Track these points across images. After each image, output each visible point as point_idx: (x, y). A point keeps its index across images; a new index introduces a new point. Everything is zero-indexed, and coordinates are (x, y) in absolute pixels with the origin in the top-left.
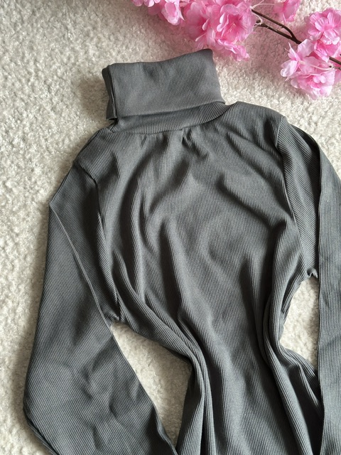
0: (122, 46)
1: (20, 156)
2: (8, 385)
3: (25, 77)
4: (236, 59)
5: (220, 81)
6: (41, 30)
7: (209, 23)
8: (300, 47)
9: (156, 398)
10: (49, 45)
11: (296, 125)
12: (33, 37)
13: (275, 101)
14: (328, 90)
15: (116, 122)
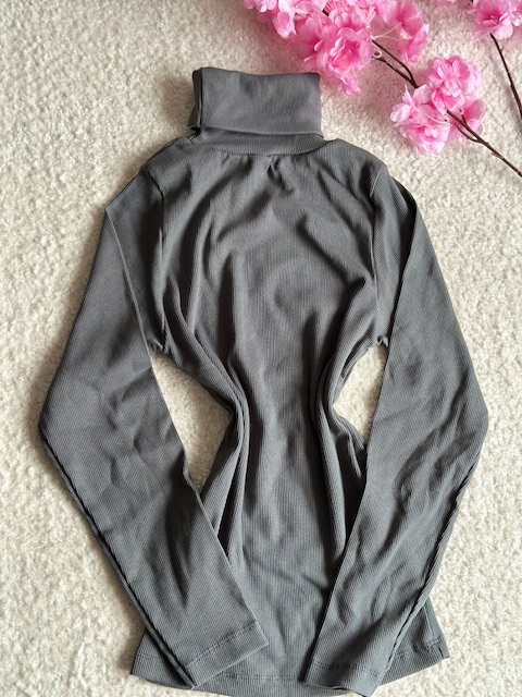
0: (219, 50)
1: (82, 149)
2: (25, 399)
3: (102, 61)
4: (345, 90)
5: (323, 112)
6: (130, 13)
7: (322, 45)
8: (417, 92)
9: (187, 443)
10: (136, 31)
11: (397, 179)
12: (120, 18)
13: (379, 148)
14: (440, 146)
15: (197, 131)
